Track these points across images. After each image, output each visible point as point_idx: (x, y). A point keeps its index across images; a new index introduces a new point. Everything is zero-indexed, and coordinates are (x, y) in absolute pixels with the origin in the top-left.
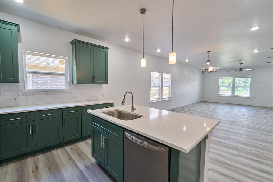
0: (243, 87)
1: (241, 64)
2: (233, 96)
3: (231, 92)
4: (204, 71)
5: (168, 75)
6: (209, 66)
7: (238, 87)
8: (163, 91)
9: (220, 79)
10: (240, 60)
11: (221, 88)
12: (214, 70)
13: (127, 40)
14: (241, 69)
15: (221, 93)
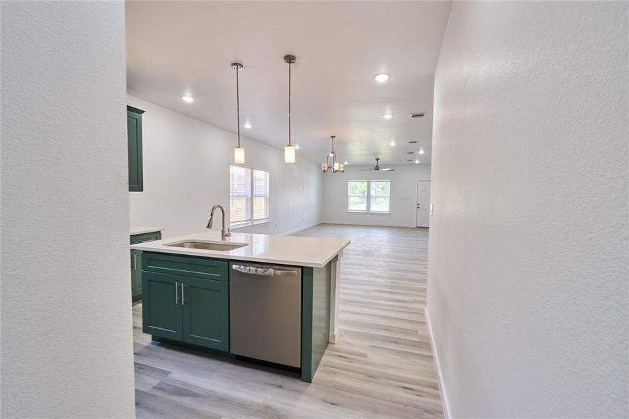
0: (384, 197)
1: (378, 159)
2: (368, 213)
3: (365, 205)
4: (326, 169)
5: (263, 172)
6: (334, 160)
7: (376, 197)
8: (254, 205)
9: (349, 183)
10: (377, 154)
11: (351, 200)
12: (341, 170)
13: (188, 99)
14: (377, 168)
15: (352, 208)
